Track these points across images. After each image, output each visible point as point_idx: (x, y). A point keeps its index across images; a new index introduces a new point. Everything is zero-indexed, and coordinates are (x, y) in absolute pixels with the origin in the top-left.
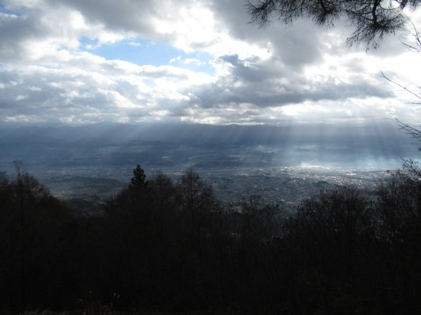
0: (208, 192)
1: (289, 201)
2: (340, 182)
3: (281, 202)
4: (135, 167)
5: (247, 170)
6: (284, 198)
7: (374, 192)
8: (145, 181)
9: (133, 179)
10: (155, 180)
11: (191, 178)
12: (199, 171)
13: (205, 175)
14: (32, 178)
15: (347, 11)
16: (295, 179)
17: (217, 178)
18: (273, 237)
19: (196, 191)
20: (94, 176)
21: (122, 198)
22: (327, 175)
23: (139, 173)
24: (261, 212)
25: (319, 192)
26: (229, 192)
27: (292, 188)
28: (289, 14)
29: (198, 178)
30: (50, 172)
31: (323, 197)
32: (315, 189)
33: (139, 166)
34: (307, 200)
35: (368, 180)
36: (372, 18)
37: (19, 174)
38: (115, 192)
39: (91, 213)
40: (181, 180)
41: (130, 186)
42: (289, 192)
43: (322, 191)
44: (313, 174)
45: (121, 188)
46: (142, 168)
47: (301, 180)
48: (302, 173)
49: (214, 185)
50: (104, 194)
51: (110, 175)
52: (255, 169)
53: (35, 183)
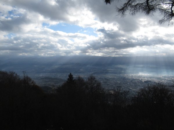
0: (99, 85)
1: (134, 89)
2: (157, 81)
3: (130, 89)
4: (69, 74)
5: (115, 76)
6: (131, 88)
7: (172, 86)
8: (73, 80)
9: (68, 79)
10: (77, 79)
11: (92, 79)
12: (95, 75)
13: (98, 77)
14: (29, 78)
15: (159, 9)
16: (136, 79)
17: (103, 79)
18: (127, 104)
19: (94, 84)
20: (53, 77)
21: (64, 86)
22: (151, 78)
23: (71, 76)
24: (122, 94)
25: (147, 85)
26: (108, 85)
27: (135, 83)
28: (134, 11)
29: (95, 78)
30: (36, 75)
31: (149, 88)
32: (145, 84)
33: (71, 74)
34: (142, 89)
35: (169, 80)
36: (171, 11)
37: (24, 77)
38: (61, 84)
39: (51, 92)
40: (87, 79)
41: (67, 81)
42: (133, 85)
43: (148, 85)
44: (144, 77)
45: (64, 82)
46: (72, 74)
47: (139, 80)
48: (139, 77)
49: (101, 81)
50: (57, 84)
51: (59, 77)
52: (119, 75)
53: (30, 80)
